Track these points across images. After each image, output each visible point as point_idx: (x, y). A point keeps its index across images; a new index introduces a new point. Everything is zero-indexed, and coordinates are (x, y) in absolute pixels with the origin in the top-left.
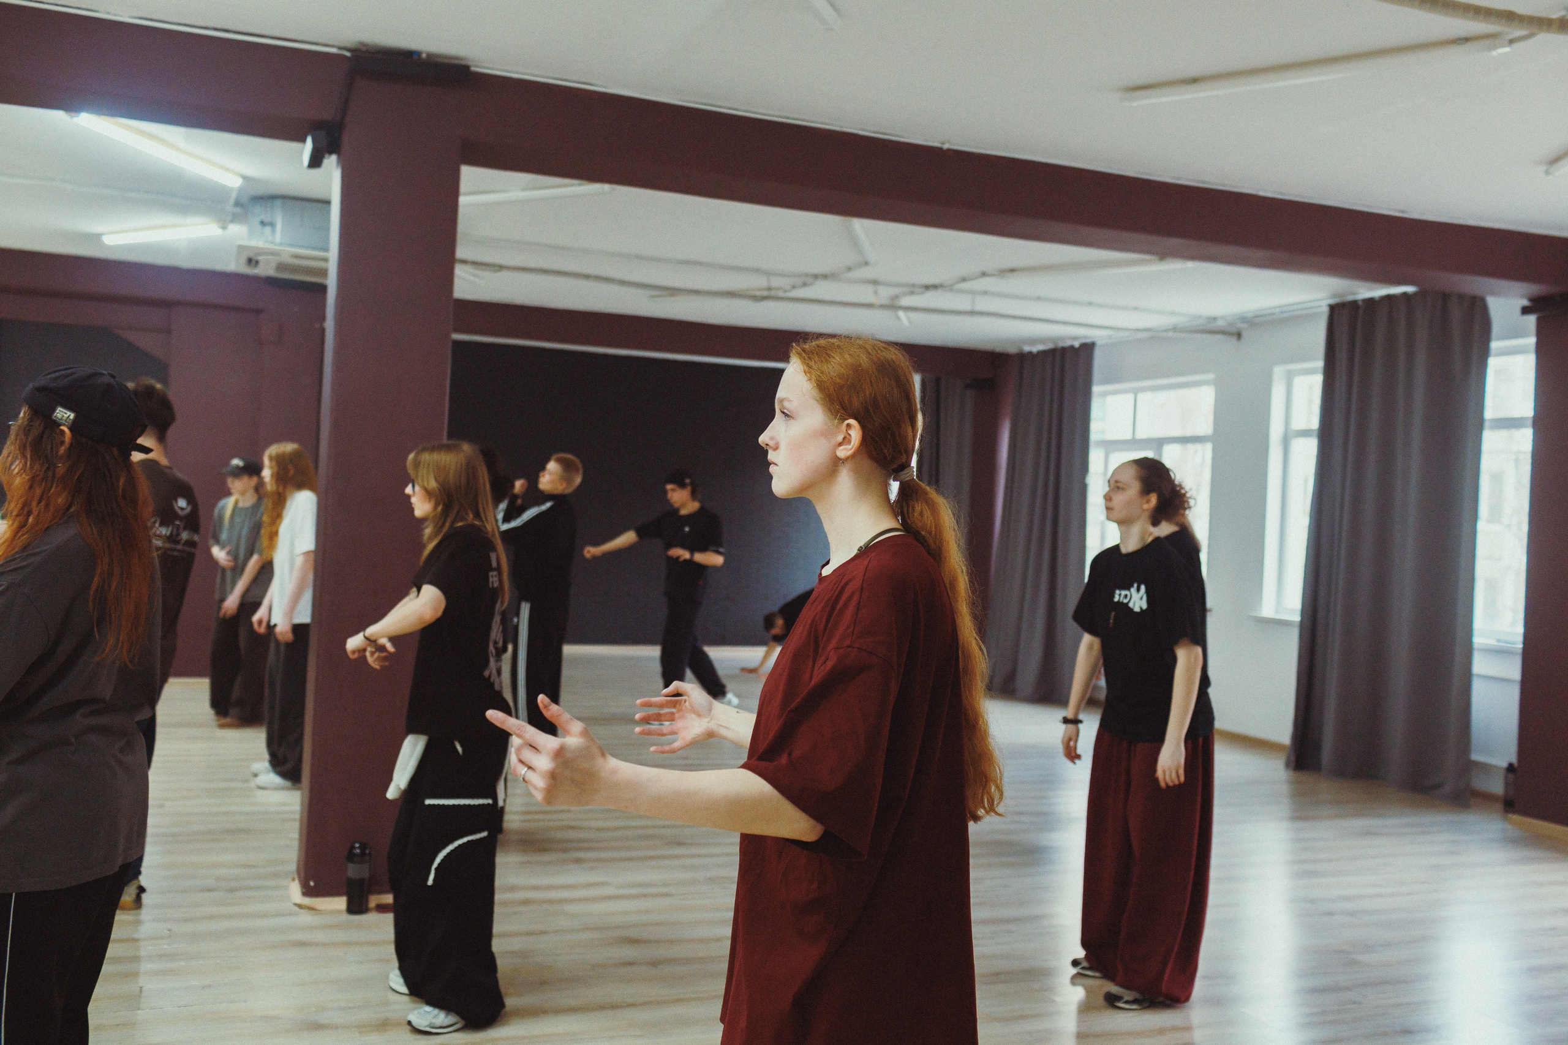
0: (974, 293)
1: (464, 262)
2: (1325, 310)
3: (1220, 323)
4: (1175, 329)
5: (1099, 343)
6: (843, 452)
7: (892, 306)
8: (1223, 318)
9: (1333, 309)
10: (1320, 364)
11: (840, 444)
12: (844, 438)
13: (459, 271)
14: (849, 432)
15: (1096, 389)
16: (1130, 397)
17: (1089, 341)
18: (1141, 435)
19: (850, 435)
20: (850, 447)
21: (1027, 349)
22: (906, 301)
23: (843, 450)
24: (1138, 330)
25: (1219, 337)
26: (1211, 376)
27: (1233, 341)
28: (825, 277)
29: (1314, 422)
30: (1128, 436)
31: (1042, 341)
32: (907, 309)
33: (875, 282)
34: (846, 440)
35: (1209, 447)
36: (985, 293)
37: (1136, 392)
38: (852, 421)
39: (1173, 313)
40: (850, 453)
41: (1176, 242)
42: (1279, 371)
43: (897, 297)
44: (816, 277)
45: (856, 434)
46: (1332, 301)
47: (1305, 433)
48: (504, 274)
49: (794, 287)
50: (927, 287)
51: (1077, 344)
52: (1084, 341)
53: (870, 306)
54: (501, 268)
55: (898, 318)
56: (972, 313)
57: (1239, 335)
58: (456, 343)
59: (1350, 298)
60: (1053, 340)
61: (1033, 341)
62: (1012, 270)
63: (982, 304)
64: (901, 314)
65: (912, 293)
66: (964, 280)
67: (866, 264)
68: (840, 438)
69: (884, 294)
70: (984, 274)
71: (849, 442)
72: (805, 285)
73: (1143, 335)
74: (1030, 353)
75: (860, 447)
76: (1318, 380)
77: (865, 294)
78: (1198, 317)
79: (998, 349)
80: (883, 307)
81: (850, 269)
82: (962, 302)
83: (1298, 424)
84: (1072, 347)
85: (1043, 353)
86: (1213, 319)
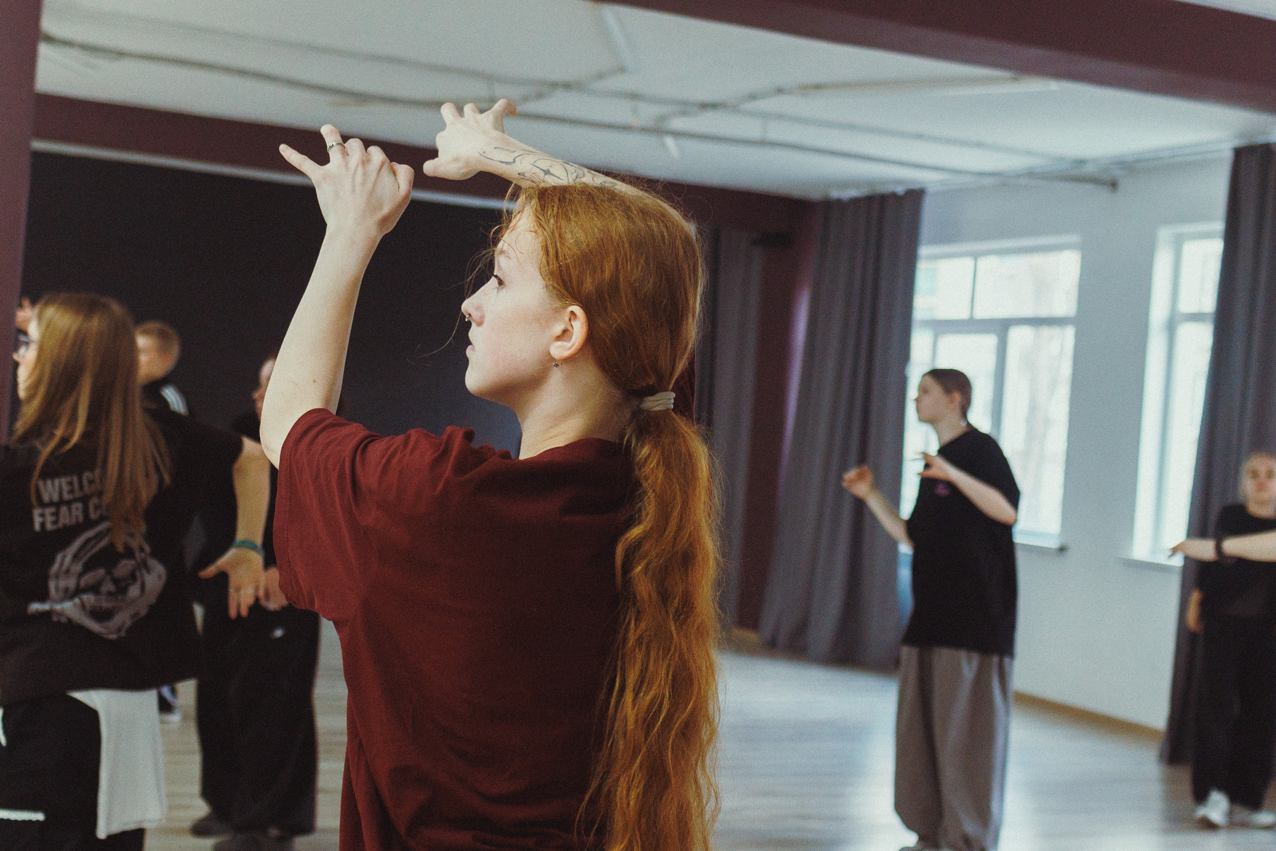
0: (766, 116)
2: (1228, 155)
3: (1089, 169)
4: (1031, 174)
5: (931, 189)
7: (657, 130)
8: (1094, 160)
9: (1241, 155)
10: (1219, 226)
15: (924, 251)
16: (968, 262)
17: (916, 187)
18: (981, 313)
21: (835, 194)
22: (678, 124)
24: (981, 174)
25: (1089, 187)
26: (1074, 238)
27: (1104, 193)
28: (567, 86)
29: (1208, 302)
30: (964, 315)
31: (855, 184)
32: (677, 134)
33: (634, 96)
35: (1069, 334)
36: (780, 117)
37: (976, 256)
39: (1029, 153)
41: (1034, 52)
42: (1165, 234)
43: (663, 118)
44: (554, 85)
46: (1238, 143)
47: (1196, 317)
48: (126, 65)
49: (526, 99)
50: (705, 106)
51: (900, 190)
52: (912, 187)
53: (626, 128)
54: (120, 54)
55: (664, 145)
56: (762, 143)
57: (1113, 185)
59: (1261, 139)
60: (871, 183)
61: (845, 184)
62: (818, 87)
63: (778, 132)
64: (669, 141)
65: (684, 113)
66: (753, 97)
67: (622, 70)
69: (647, 113)
70: (780, 91)
72: (540, 96)
73: (987, 181)
74: (839, 202)
76: (1216, 247)
77: (620, 112)
78: (1061, 159)
79: (797, 192)
80: (644, 130)
81: (600, 76)
82: (751, 128)
83: (1187, 305)
84: (894, 195)
85: (855, 202)
86: (1081, 162)
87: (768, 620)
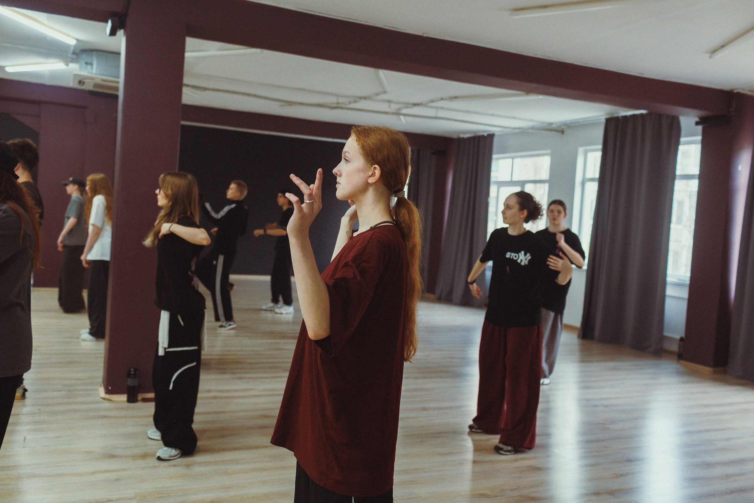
0: (437, 108)
1: (187, 86)
2: (604, 121)
3: (554, 126)
4: (532, 128)
5: (496, 134)
6: (371, 180)
7: (397, 113)
8: (555, 123)
9: (608, 121)
10: (600, 147)
11: (370, 177)
12: (372, 174)
13: (185, 90)
14: (375, 171)
15: (494, 156)
16: (510, 160)
17: (491, 133)
18: (515, 179)
19: (375, 172)
20: (374, 178)
21: (462, 136)
22: (404, 111)
23: (371, 179)
24: (515, 128)
25: (553, 133)
26: (549, 151)
27: (559, 135)
28: (365, 98)
29: (597, 175)
30: (509, 179)
31: (469, 132)
32: (405, 115)
33: (389, 102)
34: (373, 175)
35: (546, 186)
36: (442, 108)
37: (513, 158)
38: (376, 166)
39: (532, 121)
40: (374, 181)
41: (534, 85)
42: (581, 150)
43: (400, 109)
44: (361, 98)
45: (378, 172)
46: (607, 117)
47: (592, 180)
48: (207, 92)
49: (350, 103)
50: (415, 105)
51: (486, 134)
52: (489, 133)
53: (387, 113)
54: (205, 89)
55: (400, 119)
56: (436, 118)
57: (562, 132)
58: (183, 126)
59: (616, 115)
60: (475, 132)
61: (464, 132)
62: (456, 98)
63: (441, 114)
64: (402, 117)
65: (407, 107)
66: (432, 101)
67: (385, 92)
68: (370, 173)
69: (394, 107)
70: (442, 99)
71: (375, 176)
72: (355, 102)
73: (516, 131)
74: (463, 138)
75: (379, 179)
76: (599, 154)
77: (384, 107)
78: (544, 123)
79: (448, 135)
80: (393, 114)
81: (377, 94)
82: (431, 112)
83: (589, 175)
84: (483, 136)
85: (469, 139)
86: (551, 124)
87: (438, 292)
